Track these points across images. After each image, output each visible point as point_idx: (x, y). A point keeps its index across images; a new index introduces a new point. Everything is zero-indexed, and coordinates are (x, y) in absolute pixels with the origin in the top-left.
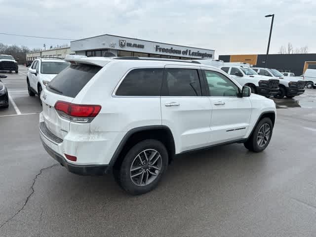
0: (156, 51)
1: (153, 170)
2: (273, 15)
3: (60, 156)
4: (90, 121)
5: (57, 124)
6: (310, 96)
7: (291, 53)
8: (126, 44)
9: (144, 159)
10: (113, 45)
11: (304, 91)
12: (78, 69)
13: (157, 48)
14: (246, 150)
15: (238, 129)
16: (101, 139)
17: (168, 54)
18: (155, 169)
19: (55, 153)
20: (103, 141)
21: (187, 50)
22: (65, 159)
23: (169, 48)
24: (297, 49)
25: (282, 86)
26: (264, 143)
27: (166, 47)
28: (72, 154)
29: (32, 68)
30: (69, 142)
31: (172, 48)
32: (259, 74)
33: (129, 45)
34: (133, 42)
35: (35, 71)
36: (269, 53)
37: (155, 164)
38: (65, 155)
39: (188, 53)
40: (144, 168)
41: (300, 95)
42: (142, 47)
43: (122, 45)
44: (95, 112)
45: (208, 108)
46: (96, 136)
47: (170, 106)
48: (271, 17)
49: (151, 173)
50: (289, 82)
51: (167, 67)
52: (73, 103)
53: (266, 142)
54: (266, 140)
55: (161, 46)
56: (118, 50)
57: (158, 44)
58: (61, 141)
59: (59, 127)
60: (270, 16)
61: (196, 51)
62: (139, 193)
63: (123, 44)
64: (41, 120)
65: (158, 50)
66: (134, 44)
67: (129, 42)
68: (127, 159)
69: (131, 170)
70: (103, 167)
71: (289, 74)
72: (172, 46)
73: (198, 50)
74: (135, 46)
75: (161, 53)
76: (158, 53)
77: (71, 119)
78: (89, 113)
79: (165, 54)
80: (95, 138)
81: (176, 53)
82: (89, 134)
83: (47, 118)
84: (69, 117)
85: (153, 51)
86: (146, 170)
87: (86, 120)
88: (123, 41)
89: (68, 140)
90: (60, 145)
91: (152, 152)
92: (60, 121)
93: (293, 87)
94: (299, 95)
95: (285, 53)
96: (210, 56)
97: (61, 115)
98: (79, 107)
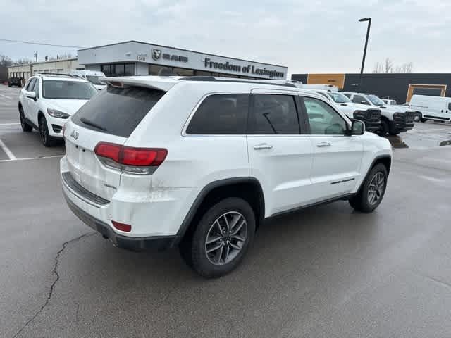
0: (206, 66)
1: (235, 241)
2: (370, 19)
3: (103, 225)
4: (151, 173)
5: (96, 177)
6: (419, 133)
7: (389, 72)
8: (162, 55)
9: (224, 225)
10: (143, 57)
11: (413, 126)
12: (126, 94)
13: (207, 62)
14: (351, 209)
15: (345, 181)
16: (167, 198)
17: (222, 71)
18: (238, 240)
19: (94, 220)
20: (170, 201)
21: (249, 66)
22: (111, 228)
23: (224, 63)
24: (397, 68)
25: (384, 118)
26: (376, 199)
27: (219, 61)
28: (124, 222)
29: (27, 89)
30: (121, 203)
31: (228, 63)
32: (352, 101)
33: (166, 57)
34: (171, 53)
35: (33, 94)
36: (364, 73)
37: (238, 234)
38: (112, 222)
39: (251, 70)
40: (223, 239)
41: (408, 132)
42: (185, 60)
43: (155, 57)
44: (158, 159)
45: (308, 152)
46: (160, 194)
47: (260, 149)
48: (368, 22)
49: (232, 245)
50: (393, 112)
51: (255, 91)
52: (125, 145)
53: (379, 197)
54: (379, 195)
55: (213, 60)
56: (150, 64)
57: (208, 57)
58: (105, 201)
59: (100, 181)
60: (366, 20)
61: (261, 67)
62: (216, 275)
63: (158, 55)
64: (63, 169)
65: (209, 66)
66: (173, 56)
67: (165, 53)
68: (202, 226)
69: (206, 243)
70: (167, 240)
71: (389, 101)
72: (229, 60)
73: (266, 66)
74: (175, 58)
75: (213, 70)
76: (208, 69)
77: (122, 170)
78: (150, 160)
79: (218, 70)
80: (157, 198)
81: (234, 70)
82: (150, 192)
83: (78, 167)
84: (118, 165)
85: (201, 67)
86: (225, 242)
87: (145, 171)
88: (157, 51)
89: (118, 201)
90: (103, 207)
91: (235, 216)
92: (103, 173)
93: (398, 120)
94: (406, 130)
95: (381, 73)
96: (281, 75)
97: (104, 163)
98: (135, 152)
